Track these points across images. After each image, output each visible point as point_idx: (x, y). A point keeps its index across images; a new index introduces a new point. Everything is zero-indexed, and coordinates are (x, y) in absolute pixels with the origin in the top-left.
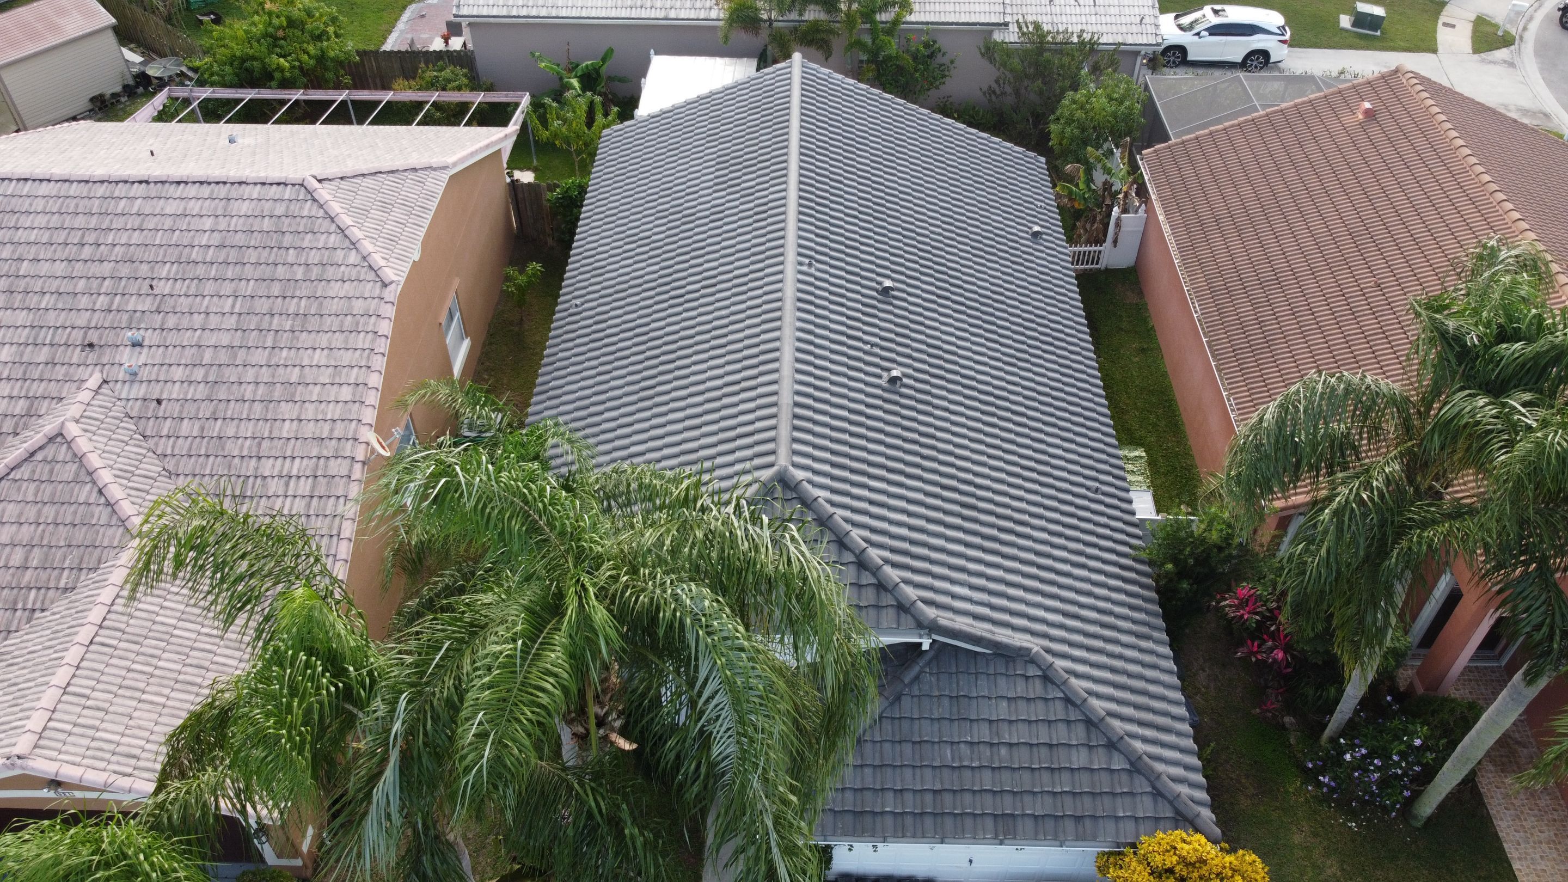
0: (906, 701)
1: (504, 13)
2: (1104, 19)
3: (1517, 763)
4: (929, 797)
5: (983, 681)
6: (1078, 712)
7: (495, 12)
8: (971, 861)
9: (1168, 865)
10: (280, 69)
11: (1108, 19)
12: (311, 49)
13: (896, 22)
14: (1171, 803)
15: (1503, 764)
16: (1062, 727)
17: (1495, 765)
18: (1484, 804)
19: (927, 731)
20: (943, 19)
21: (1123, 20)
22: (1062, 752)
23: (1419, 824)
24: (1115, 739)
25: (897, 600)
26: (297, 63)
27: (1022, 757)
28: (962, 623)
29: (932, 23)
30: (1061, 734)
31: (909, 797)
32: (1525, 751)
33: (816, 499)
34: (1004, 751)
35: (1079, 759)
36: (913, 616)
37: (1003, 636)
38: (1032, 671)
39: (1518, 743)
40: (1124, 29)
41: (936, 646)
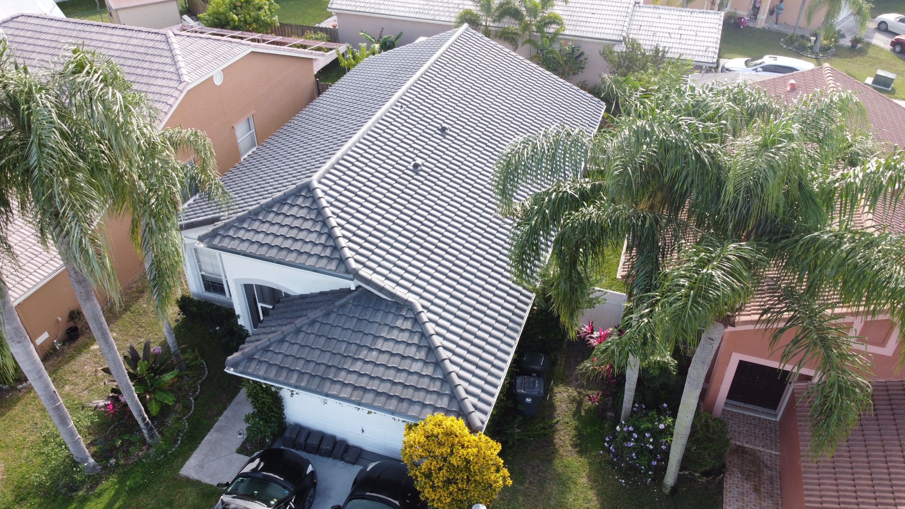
0: (333, 316)
1: (353, 9)
2: (683, 46)
3: (759, 477)
4: (323, 368)
5: (380, 314)
6: (426, 342)
7: (349, 8)
8: (363, 431)
9: (435, 432)
10: (233, 20)
11: (686, 47)
12: (253, 14)
13: (556, 34)
14: (458, 403)
15: (749, 476)
16: (413, 349)
17: (743, 475)
18: (722, 495)
19: (337, 333)
20: (585, 34)
21: (696, 48)
22: (408, 361)
23: (667, 491)
24: (439, 360)
25: (340, 256)
26: (243, 19)
27: (383, 360)
28: (376, 279)
29: (578, 36)
30: (411, 351)
31: (312, 365)
32: (770, 472)
33: (320, 198)
34: (375, 353)
35: (416, 367)
36: (346, 266)
37: (400, 292)
38: (410, 315)
39: (767, 467)
40: (694, 53)
41: (360, 290)
